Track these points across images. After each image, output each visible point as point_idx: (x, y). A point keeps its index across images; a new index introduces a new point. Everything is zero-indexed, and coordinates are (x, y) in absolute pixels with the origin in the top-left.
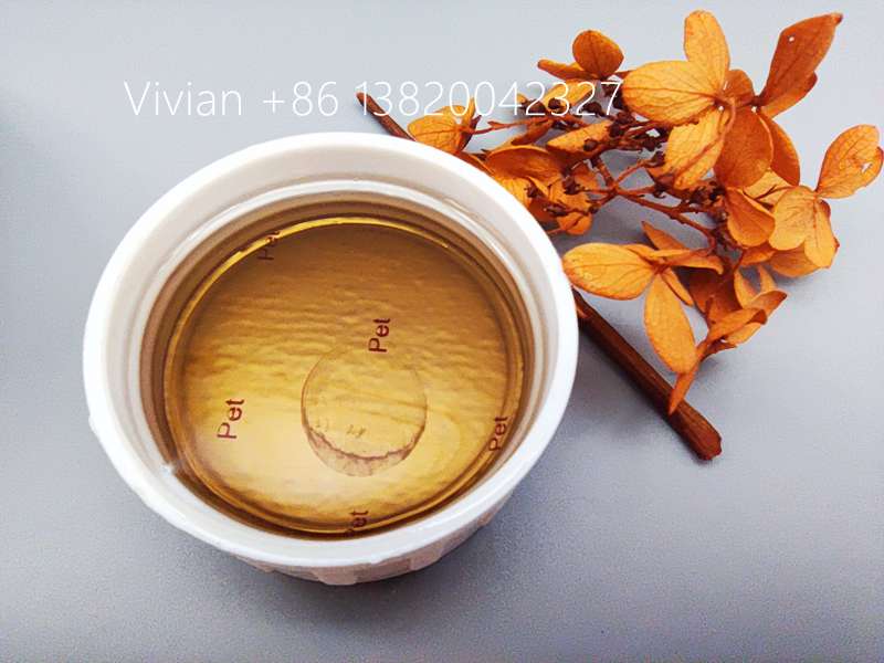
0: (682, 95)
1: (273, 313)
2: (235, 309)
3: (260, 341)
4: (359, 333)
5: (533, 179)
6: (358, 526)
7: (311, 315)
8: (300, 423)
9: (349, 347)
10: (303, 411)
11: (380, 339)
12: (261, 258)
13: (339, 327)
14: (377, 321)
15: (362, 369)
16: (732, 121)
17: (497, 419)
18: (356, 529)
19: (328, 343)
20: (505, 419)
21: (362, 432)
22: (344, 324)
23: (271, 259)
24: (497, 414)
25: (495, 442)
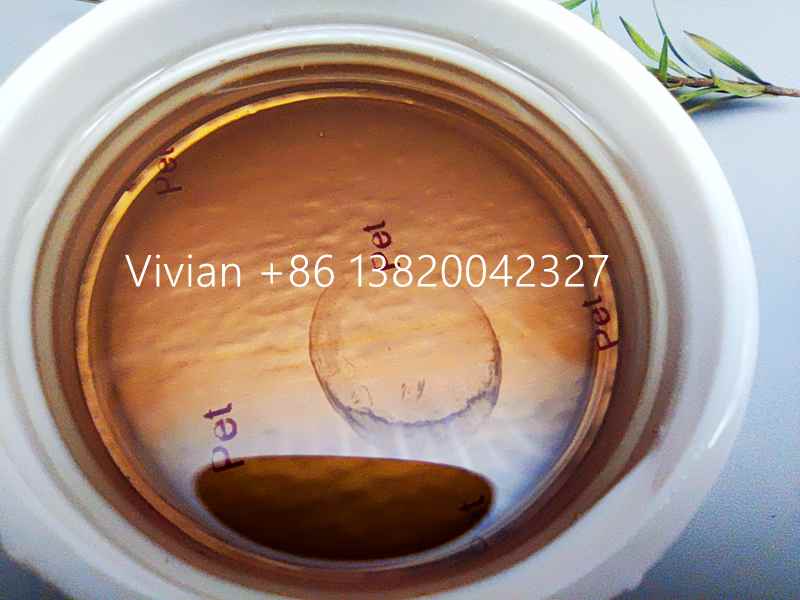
25: (601, 336)
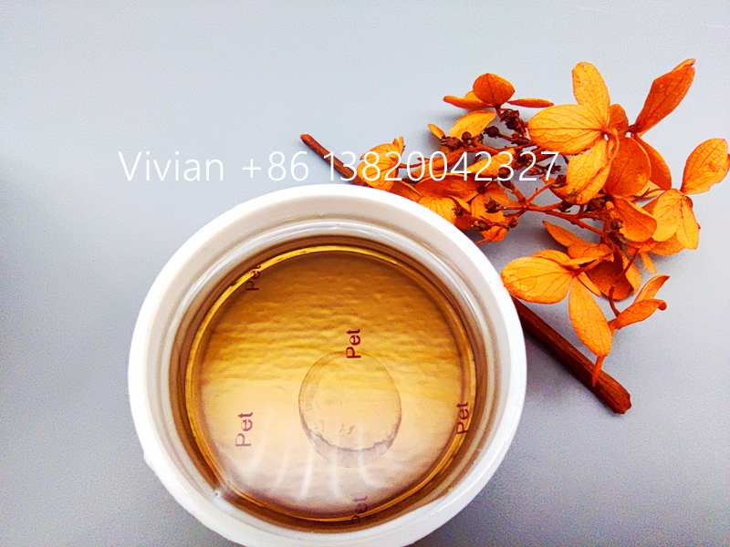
0: (576, 131)
1: (265, 335)
2: (233, 335)
3: (259, 360)
4: (337, 345)
5: (456, 198)
6: (361, 512)
7: (296, 333)
8: (300, 426)
9: (330, 357)
10: (302, 417)
11: (354, 347)
12: (249, 289)
13: (320, 341)
14: (349, 332)
15: (343, 374)
16: (617, 148)
17: (459, 406)
18: (361, 515)
19: (312, 355)
20: (467, 405)
21: (352, 428)
22: (324, 338)
23: (257, 289)
24: (459, 402)
25: (460, 426)
